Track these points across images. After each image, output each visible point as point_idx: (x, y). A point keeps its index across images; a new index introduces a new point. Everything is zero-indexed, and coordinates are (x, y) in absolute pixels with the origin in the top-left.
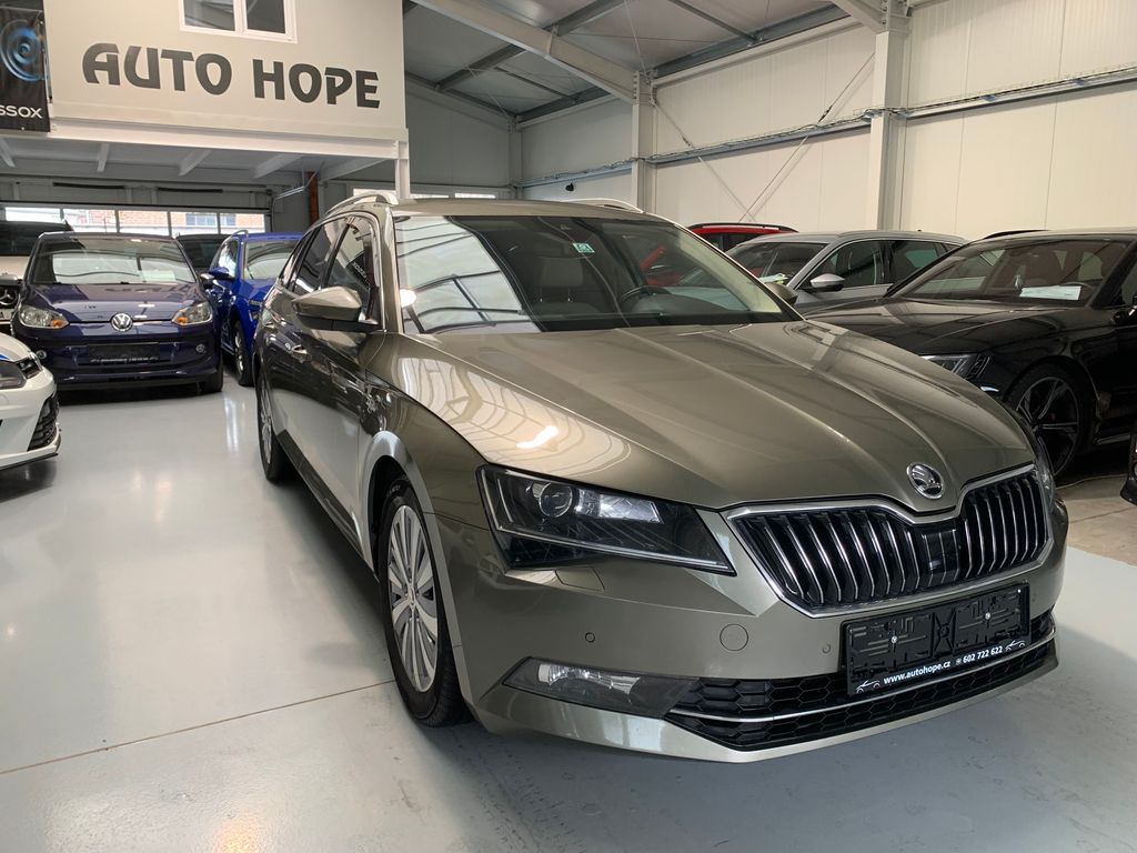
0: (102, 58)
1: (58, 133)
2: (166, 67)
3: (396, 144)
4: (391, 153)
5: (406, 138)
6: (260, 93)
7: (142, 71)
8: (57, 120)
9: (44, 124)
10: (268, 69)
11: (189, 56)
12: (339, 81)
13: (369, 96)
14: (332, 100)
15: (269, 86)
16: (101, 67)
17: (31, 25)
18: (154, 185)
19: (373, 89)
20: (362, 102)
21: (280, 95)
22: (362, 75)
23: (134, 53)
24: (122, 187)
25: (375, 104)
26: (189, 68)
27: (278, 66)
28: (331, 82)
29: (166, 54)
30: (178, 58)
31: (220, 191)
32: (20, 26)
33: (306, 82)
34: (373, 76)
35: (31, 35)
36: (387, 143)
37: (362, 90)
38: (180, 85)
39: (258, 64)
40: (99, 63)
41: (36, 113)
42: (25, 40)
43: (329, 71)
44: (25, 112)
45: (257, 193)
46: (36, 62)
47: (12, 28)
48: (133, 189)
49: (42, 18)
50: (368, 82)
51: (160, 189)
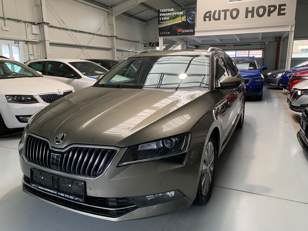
0: (208, 15)
1: (197, 35)
2: (222, 14)
3: (290, 26)
4: (288, 29)
5: (294, 24)
6: (247, 17)
7: (217, 17)
8: (196, 31)
9: (193, 33)
10: (250, 9)
11: (228, 10)
12: (272, 9)
13: (282, 12)
14: (269, 15)
15: (250, 15)
16: (207, 17)
17: (193, 10)
18: (233, 44)
19: (284, 9)
20: (279, 14)
21: (253, 16)
22: (280, 6)
23: (215, 12)
24: (225, 45)
25: (284, 14)
26: (228, 13)
27: (253, 8)
28: (269, 10)
29: (223, 11)
30: (225, 11)
31: (250, 45)
32: (191, 11)
33: (261, 11)
34: (285, 5)
35: (193, 12)
36: (287, 26)
37: (280, 10)
38: (225, 18)
39: (247, 9)
41: (192, 31)
42: (192, 14)
43: (269, 6)
44: (190, 31)
45: (261, 44)
46: (194, 19)
47: (190, 12)
48: (228, 46)
49: (196, 8)
50: (282, 7)
51: (235, 45)
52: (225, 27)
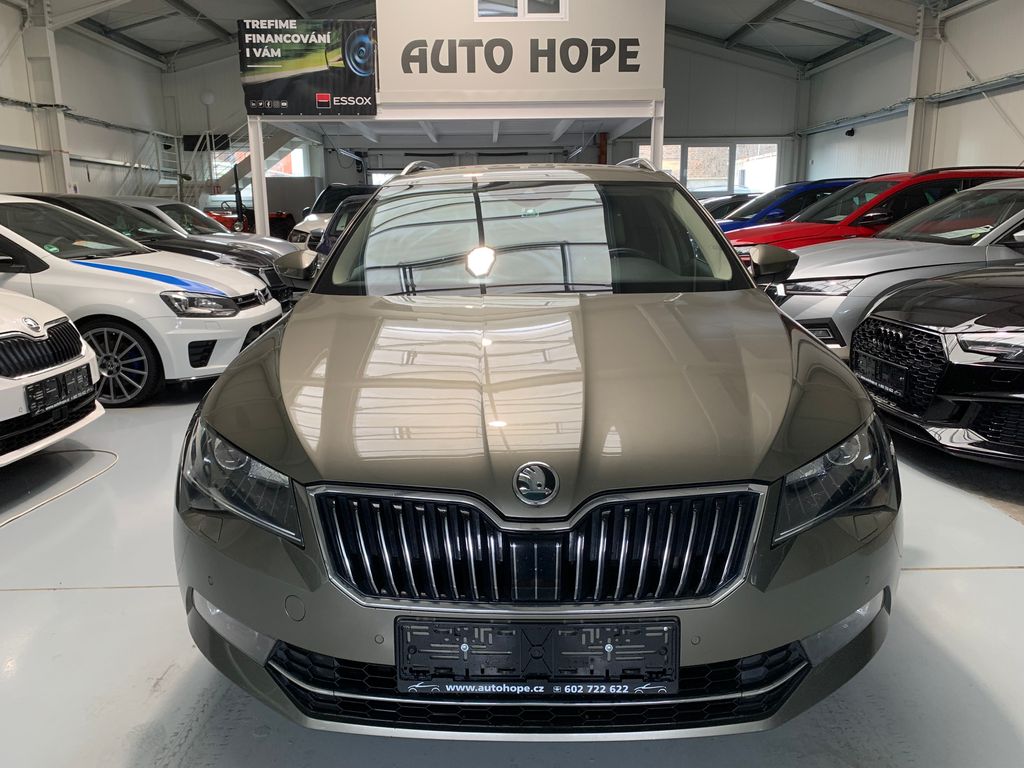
0: (415, 52)
1: (383, 115)
2: (462, 53)
3: (653, 103)
4: (648, 113)
5: (662, 97)
6: (534, 68)
7: (444, 61)
8: (381, 105)
9: (372, 110)
10: (543, 46)
11: (479, 43)
12: (603, 50)
13: (630, 61)
14: (596, 68)
15: (543, 61)
16: (415, 59)
17: (367, 33)
18: (474, 152)
19: (634, 55)
20: (623, 67)
21: (551, 68)
22: (624, 43)
23: (438, 44)
24: (452, 155)
25: (635, 68)
26: (480, 52)
27: (552, 43)
28: (596, 52)
29: (463, 43)
30: (471, 45)
31: (526, 154)
32: (359, 33)
33: (574, 54)
34: (635, 42)
35: (366, 40)
36: (645, 103)
37: (624, 55)
38: (471, 68)
39: (534, 43)
40: (414, 57)
41: (367, 101)
42: (362, 44)
43: (595, 42)
44: (360, 101)
45: (555, 154)
46: (369, 61)
47: (354, 37)
48: (460, 156)
49: (375, 25)
50: (630, 49)
51: (480, 155)
52: (471, 95)
